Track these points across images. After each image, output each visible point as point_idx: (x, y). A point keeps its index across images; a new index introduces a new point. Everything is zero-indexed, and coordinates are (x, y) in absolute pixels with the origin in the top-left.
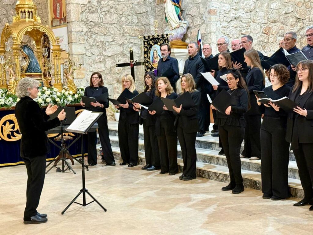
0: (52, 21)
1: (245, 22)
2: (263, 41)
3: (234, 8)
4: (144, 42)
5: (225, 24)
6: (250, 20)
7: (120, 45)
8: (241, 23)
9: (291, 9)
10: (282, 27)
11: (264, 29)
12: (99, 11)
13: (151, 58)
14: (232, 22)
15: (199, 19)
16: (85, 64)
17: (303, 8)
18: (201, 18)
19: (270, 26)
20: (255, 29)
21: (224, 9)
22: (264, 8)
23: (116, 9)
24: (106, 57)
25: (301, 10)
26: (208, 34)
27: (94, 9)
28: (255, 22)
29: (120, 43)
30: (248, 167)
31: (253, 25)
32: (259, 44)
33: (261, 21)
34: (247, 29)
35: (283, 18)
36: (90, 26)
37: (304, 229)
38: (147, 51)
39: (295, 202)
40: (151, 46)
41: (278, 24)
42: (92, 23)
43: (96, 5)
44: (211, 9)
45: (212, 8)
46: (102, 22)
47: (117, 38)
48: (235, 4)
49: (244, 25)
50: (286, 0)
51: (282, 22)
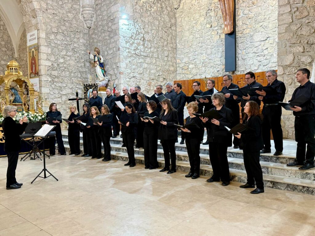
0: (30, 75)
2: (147, 89)
3: (133, 71)
4: (84, 87)
5: (128, 80)
6: (141, 78)
7: (71, 89)
8: (136, 79)
9: (161, 74)
10: (157, 82)
11: (148, 83)
12: (58, 70)
13: (88, 96)
14: (131, 79)
15: (114, 77)
16: (49, 98)
17: (166, 73)
18: (116, 76)
19: (151, 82)
20: (143, 83)
21: (128, 72)
22: (148, 72)
23: (68, 69)
24: (62, 95)
26: (119, 84)
27: (55, 68)
28: (143, 79)
29: (71, 87)
30: (139, 153)
31: (142, 81)
32: (145, 91)
33: (146, 79)
34: (139, 82)
35: (157, 78)
36: (53, 77)
37: (163, 183)
39: (160, 170)
40: (88, 89)
41: (155, 80)
42: (54, 76)
43: (56, 66)
44: (120, 72)
45: (121, 71)
46: (60, 76)
47: (69, 85)
48: (133, 69)
49: (138, 80)
50: (158, 69)
51: (157, 80)
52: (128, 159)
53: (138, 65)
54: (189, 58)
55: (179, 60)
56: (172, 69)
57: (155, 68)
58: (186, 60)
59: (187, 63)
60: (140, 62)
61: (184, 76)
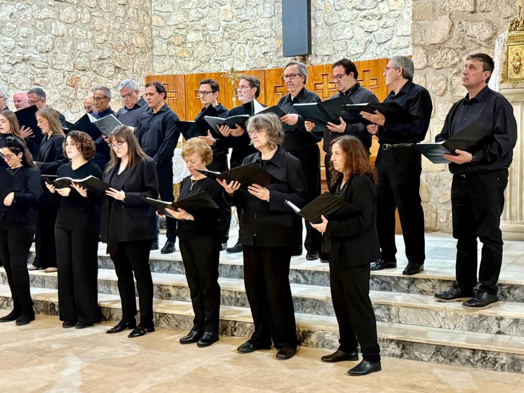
1: (39, 66)
2: (67, 97)
3: (21, 44)
5: (6, 67)
6: (46, 64)
8: (33, 67)
9: (107, 54)
10: (96, 78)
11: (68, 78)
14: (18, 65)
17: (123, 53)
19: (78, 76)
20: (55, 79)
21: (5, 44)
22: (68, 49)
25: (121, 57)
28: (55, 68)
30: (43, 283)
31: (51, 73)
32: (62, 101)
33: (63, 67)
34: (42, 77)
35: (96, 66)
37: (117, 366)
41: (89, 72)
48: (21, 38)
49: (38, 71)
50: (99, 40)
51: (95, 71)
52: (12, 303)
53: (37, 25)
54: (186, 13)
55: (160, 19)
56: (140, 41)
57: (90, 37)
58: (177, 18)
59: (181, 26)
60: (43, 17)
61: (173, 62)
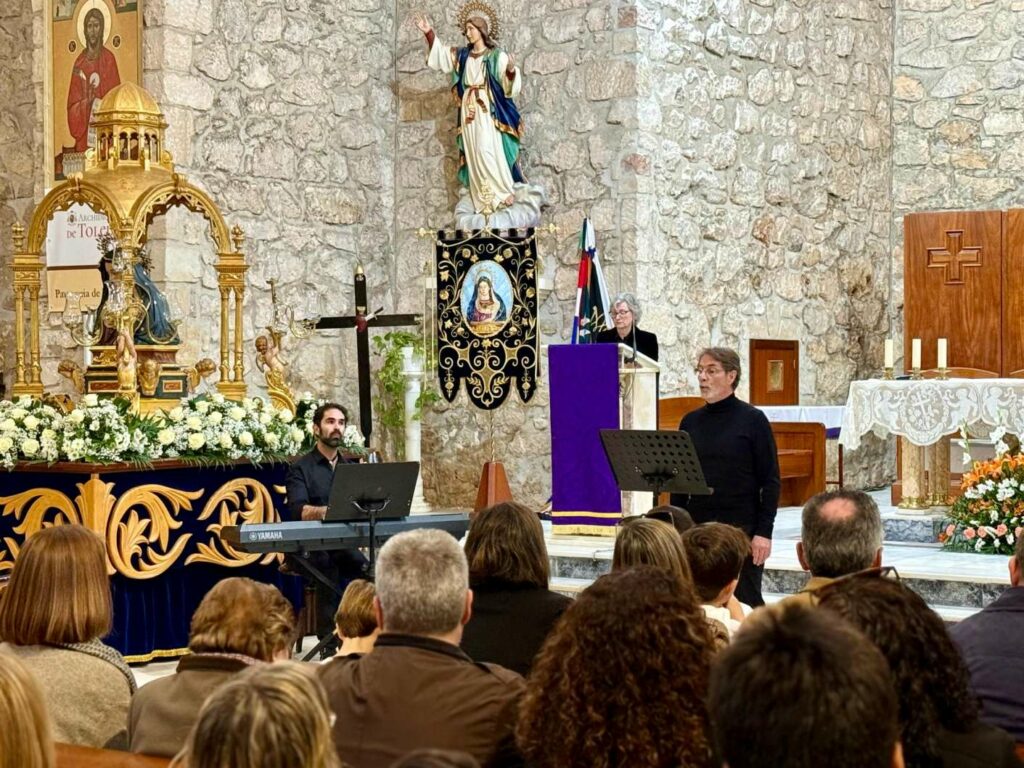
1: (715, 198)
2: (753, 263)
3: (689, 153)
4: (440, 250)
5: (668, 204)
6: (724, 194)
7: (298, 254)
8: (704, 202)
9: (818, 166)
10: (798, 220)
11: (756, 223)
12: (243, 136)
13: (465, 305)
14: (684, 197)
15: (585, 183)
16: (198, 315)
17: (843, 163)
18: (596, 180)
19: (772, 216)
20: (737, 224)
21: (668, 154)
22: (758, 160)
23: (289, 129)
24: (258, 294)
25: (840, 171)
26: (624, 232)
27: (229, 127)
28: (738, 200)
29: (299, 244)
31: (732, 212)
32: (745, 271)
33: (750, 198)
34: (719, 221)
35: (799, 194)
36: (217, 183)
38: (450, 281)
40: (468, 264)
41: (785, 208)
42: (221, 175)
43: (236, 112)
44: (635, 156)
45: (641, 153)
46: (251, 174)
47: (291, 229)
48: (691, 141)
49: (712, 208)
50: (806, 137)
51: (796, 206)
53: (715, 113)
54: (985, 71)
55: (914, 83)
56: (870, 134)
57: (792, 130)
58: (958, 81)
59: (969, 100)
60: (724, 93)
61: (943, 179)
